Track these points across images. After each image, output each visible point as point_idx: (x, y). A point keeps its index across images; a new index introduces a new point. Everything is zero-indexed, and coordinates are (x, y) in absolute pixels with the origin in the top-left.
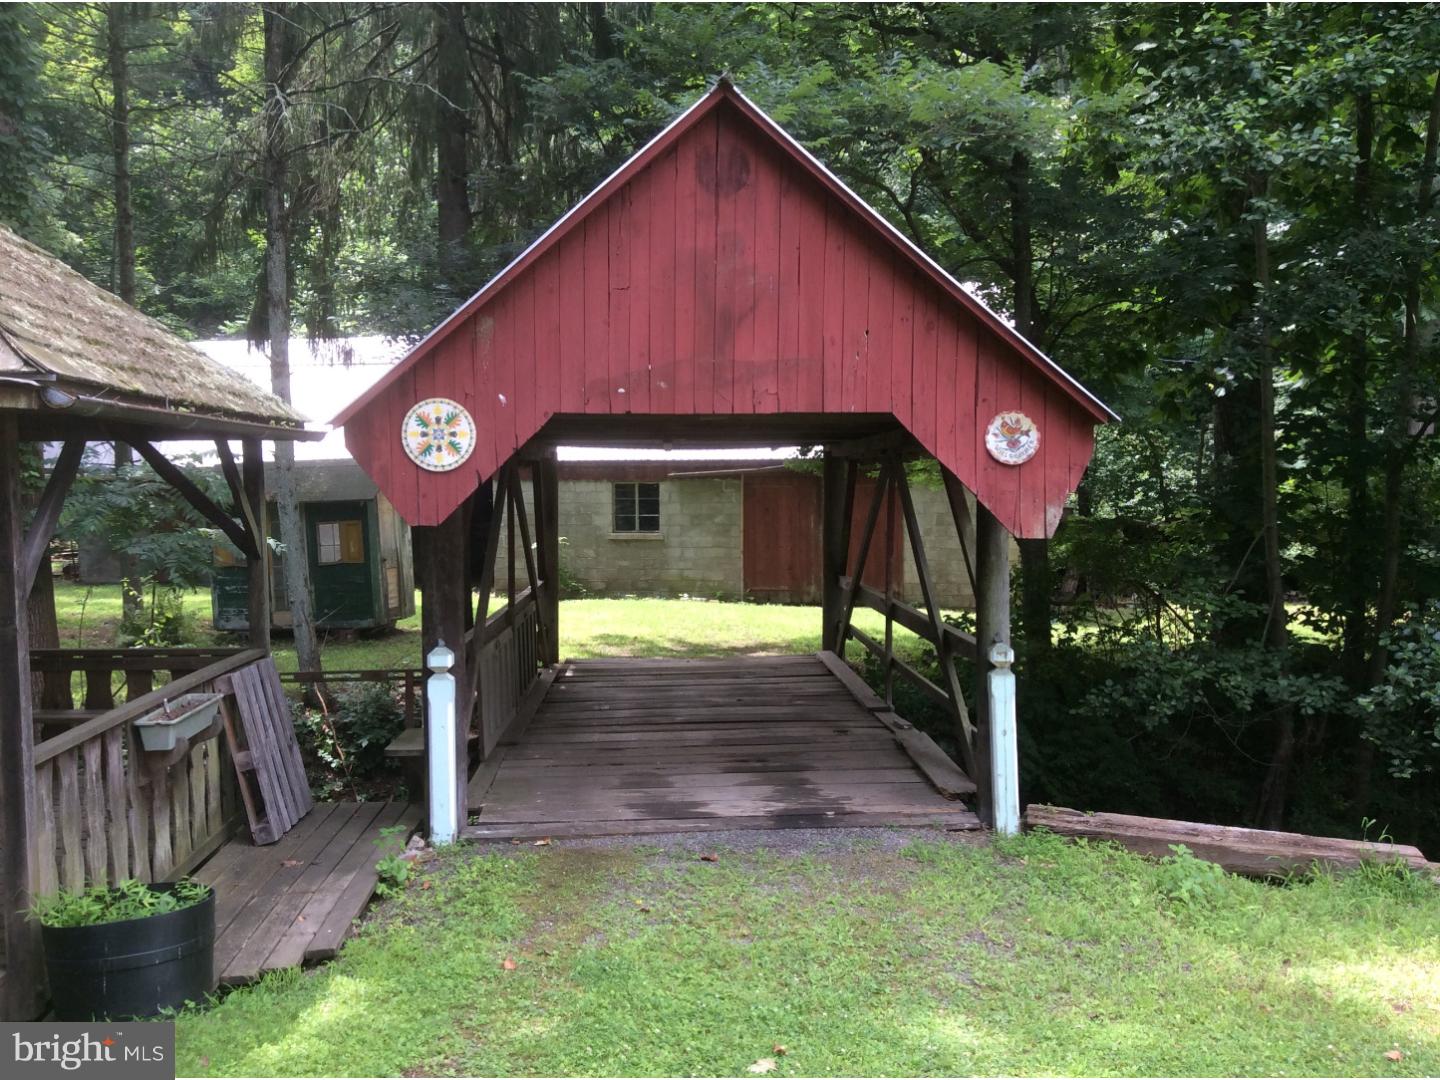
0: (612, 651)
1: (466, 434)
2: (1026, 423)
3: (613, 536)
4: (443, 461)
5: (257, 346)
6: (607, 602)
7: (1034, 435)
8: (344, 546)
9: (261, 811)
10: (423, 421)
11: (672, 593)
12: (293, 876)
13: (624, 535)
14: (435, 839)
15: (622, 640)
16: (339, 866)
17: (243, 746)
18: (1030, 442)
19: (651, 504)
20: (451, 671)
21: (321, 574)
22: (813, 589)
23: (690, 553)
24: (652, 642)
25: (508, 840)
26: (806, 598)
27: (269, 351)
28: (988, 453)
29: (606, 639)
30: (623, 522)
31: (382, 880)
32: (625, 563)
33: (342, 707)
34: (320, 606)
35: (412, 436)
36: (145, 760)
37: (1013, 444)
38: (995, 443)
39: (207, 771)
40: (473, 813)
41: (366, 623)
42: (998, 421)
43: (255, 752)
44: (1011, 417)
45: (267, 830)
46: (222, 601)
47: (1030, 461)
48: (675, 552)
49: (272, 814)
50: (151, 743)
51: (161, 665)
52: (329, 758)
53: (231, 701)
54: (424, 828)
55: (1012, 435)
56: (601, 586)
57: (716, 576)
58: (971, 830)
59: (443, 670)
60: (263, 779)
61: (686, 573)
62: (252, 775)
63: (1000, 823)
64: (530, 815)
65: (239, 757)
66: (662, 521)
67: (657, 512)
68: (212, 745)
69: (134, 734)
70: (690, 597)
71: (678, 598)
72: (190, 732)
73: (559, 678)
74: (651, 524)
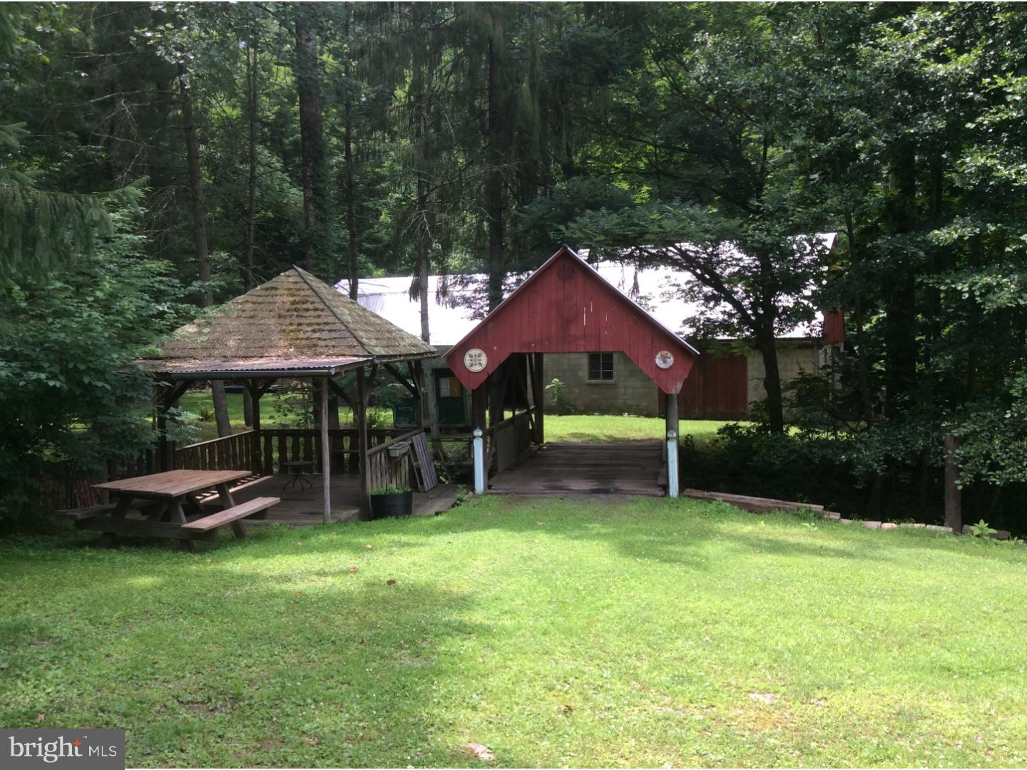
0: (575, 440)
1: (484, 360)
2: (669, 355)
3: (588, 381)
4: (477, 368)
5: (414, 298)
6: (585, 417)
7: (672, 358)
8: (452, 390)
9: (422, 483)
10: (471, 356)
11: (619, 412)
12: (432, 499)
13: (594, 381)
14: (476, 492)
15: (582, 435)
16: (447, 497)
17: (416, 460)
18: (671, 361)
19: (608, 365)
20: (481, 437)
21: (441, 401)
22: (697, 411)
23: (630, 391)
24: (595, 436)
25: (500, 494)
26: (693, 416)
27: (420, 300)
28: (656, 365)
29: (574, 435)
30: (593, 375)
31: (458, 500)
32: (595, 396)
33: (450, 459)
34: (440, 417)
35: (467, 361)
36: (390, 459)
37: (665, 362)
38: (658, 361)
39: (405, 467)
40: (490, 487)
41: (462, 425)
42: (659, 354)
43: (420, 462)
44: (664, 353)
45: (424, 488)
46: (397, 415)
47: (671, 367)
48: (622, 390)
49: (425, 483)
50: (392, 454)
51: (388, 435)
52: (444, 480)
53: (412, 445)
54: (473, 490)
55: (664, 359)
56: (583, 408)
57: (644, 404)
58: (662, 496)
59: (478, 436)
60: (422, 471)
61: (627, 402)
62: (419, 470)
63: (671, 494)
64: (509, 487)
65: (415, 464)
66: (615, 374)
67: (612, 368)
68: (407, 458)
69: (388, 451)
70: (629, 415)
71: (622, 415)
72: (403, 452)
73: (540, 449)
74: (609, 375)
